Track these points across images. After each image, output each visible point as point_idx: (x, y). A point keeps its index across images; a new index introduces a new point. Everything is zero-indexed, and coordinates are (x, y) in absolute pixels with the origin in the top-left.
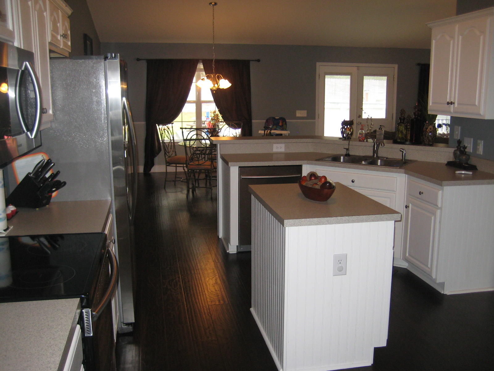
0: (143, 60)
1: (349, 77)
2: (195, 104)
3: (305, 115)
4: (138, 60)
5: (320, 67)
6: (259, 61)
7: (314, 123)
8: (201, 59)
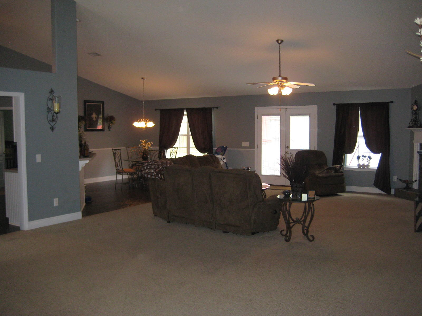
0: (158, 110)
1: (279, 117)
2: (186, 137)
3: (248, 146)
4: (156, 110)
5: (257, 110)
6: (217, 108)
7: (254, 152)
8: (185, 108)
